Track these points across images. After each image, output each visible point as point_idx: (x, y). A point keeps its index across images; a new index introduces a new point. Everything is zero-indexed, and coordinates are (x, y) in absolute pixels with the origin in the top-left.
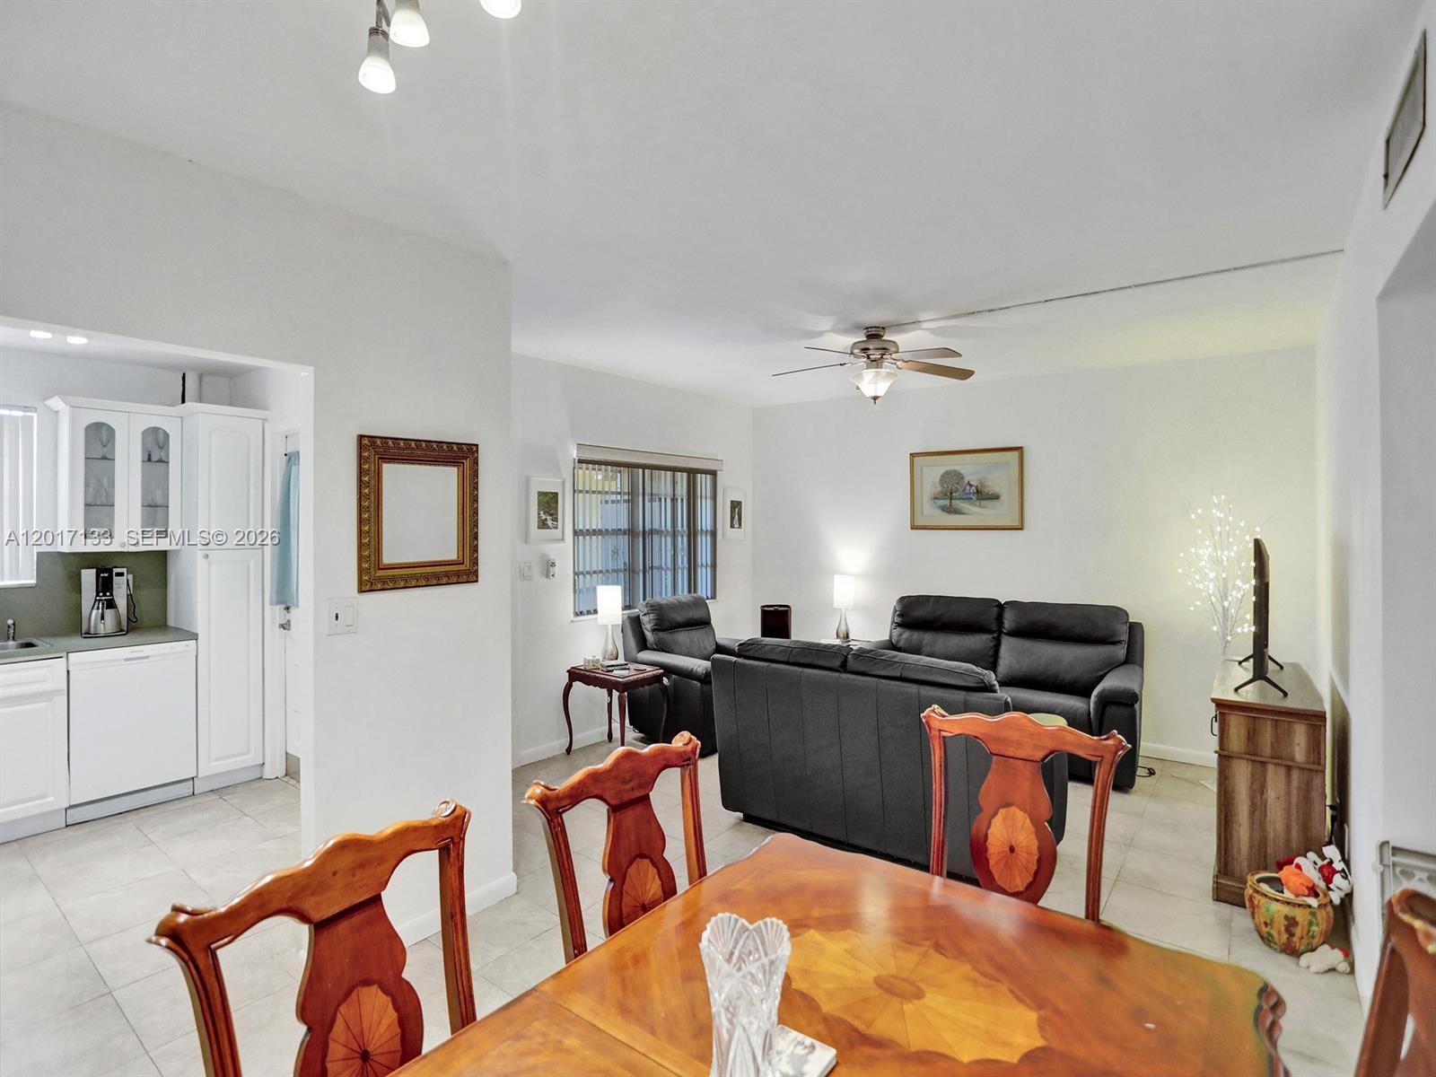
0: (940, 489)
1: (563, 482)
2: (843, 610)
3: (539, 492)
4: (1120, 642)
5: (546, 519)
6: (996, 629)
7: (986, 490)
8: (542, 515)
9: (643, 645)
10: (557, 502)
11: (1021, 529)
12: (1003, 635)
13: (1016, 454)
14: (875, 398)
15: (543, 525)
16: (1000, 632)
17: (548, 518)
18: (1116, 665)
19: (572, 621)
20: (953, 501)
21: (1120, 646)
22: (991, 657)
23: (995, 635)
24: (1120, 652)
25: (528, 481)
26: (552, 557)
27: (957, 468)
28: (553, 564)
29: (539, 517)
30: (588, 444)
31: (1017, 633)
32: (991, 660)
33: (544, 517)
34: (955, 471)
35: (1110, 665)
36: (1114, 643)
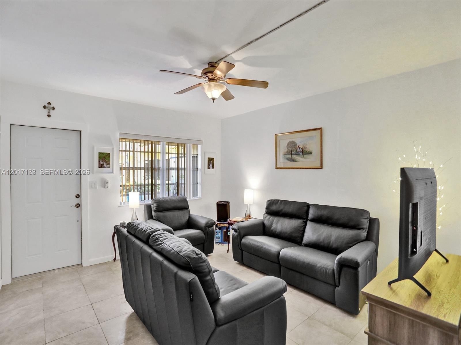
0: (287, 150)
1: (113, 148)
2: (248, 205)
3: (99, 153)
4: (363, 229)
5: (103, 164)
6: (305, 217)
7: (306, 150)
8: (101, 161)
9: (151, 217)
10: (110, 157)
11: (321, 168)
12: (308, 221)
13: (319, 131)
14: (213, 99)
15: (101, 166)
16: (307, 219)
17: (104, 163)
18: (360, 241)
19: (119, 206)
20: (292, 156)
21: (362, 231)
22: (301, 231)
23: (305, 220)
24: (363, 234)
25: (93, 148)
26: (108, 180)
27: (294, 140)
28: (107, 183)
29: (99, 163)
30: (128, 133)
31: (314, 220)
32: (301, 232)
33: (102, 163)
34: (293, 141)
35: (356, 241)
36: (360, 229)
